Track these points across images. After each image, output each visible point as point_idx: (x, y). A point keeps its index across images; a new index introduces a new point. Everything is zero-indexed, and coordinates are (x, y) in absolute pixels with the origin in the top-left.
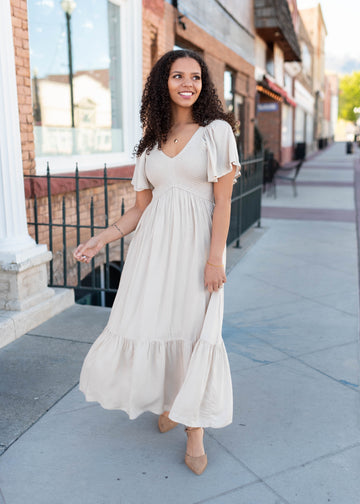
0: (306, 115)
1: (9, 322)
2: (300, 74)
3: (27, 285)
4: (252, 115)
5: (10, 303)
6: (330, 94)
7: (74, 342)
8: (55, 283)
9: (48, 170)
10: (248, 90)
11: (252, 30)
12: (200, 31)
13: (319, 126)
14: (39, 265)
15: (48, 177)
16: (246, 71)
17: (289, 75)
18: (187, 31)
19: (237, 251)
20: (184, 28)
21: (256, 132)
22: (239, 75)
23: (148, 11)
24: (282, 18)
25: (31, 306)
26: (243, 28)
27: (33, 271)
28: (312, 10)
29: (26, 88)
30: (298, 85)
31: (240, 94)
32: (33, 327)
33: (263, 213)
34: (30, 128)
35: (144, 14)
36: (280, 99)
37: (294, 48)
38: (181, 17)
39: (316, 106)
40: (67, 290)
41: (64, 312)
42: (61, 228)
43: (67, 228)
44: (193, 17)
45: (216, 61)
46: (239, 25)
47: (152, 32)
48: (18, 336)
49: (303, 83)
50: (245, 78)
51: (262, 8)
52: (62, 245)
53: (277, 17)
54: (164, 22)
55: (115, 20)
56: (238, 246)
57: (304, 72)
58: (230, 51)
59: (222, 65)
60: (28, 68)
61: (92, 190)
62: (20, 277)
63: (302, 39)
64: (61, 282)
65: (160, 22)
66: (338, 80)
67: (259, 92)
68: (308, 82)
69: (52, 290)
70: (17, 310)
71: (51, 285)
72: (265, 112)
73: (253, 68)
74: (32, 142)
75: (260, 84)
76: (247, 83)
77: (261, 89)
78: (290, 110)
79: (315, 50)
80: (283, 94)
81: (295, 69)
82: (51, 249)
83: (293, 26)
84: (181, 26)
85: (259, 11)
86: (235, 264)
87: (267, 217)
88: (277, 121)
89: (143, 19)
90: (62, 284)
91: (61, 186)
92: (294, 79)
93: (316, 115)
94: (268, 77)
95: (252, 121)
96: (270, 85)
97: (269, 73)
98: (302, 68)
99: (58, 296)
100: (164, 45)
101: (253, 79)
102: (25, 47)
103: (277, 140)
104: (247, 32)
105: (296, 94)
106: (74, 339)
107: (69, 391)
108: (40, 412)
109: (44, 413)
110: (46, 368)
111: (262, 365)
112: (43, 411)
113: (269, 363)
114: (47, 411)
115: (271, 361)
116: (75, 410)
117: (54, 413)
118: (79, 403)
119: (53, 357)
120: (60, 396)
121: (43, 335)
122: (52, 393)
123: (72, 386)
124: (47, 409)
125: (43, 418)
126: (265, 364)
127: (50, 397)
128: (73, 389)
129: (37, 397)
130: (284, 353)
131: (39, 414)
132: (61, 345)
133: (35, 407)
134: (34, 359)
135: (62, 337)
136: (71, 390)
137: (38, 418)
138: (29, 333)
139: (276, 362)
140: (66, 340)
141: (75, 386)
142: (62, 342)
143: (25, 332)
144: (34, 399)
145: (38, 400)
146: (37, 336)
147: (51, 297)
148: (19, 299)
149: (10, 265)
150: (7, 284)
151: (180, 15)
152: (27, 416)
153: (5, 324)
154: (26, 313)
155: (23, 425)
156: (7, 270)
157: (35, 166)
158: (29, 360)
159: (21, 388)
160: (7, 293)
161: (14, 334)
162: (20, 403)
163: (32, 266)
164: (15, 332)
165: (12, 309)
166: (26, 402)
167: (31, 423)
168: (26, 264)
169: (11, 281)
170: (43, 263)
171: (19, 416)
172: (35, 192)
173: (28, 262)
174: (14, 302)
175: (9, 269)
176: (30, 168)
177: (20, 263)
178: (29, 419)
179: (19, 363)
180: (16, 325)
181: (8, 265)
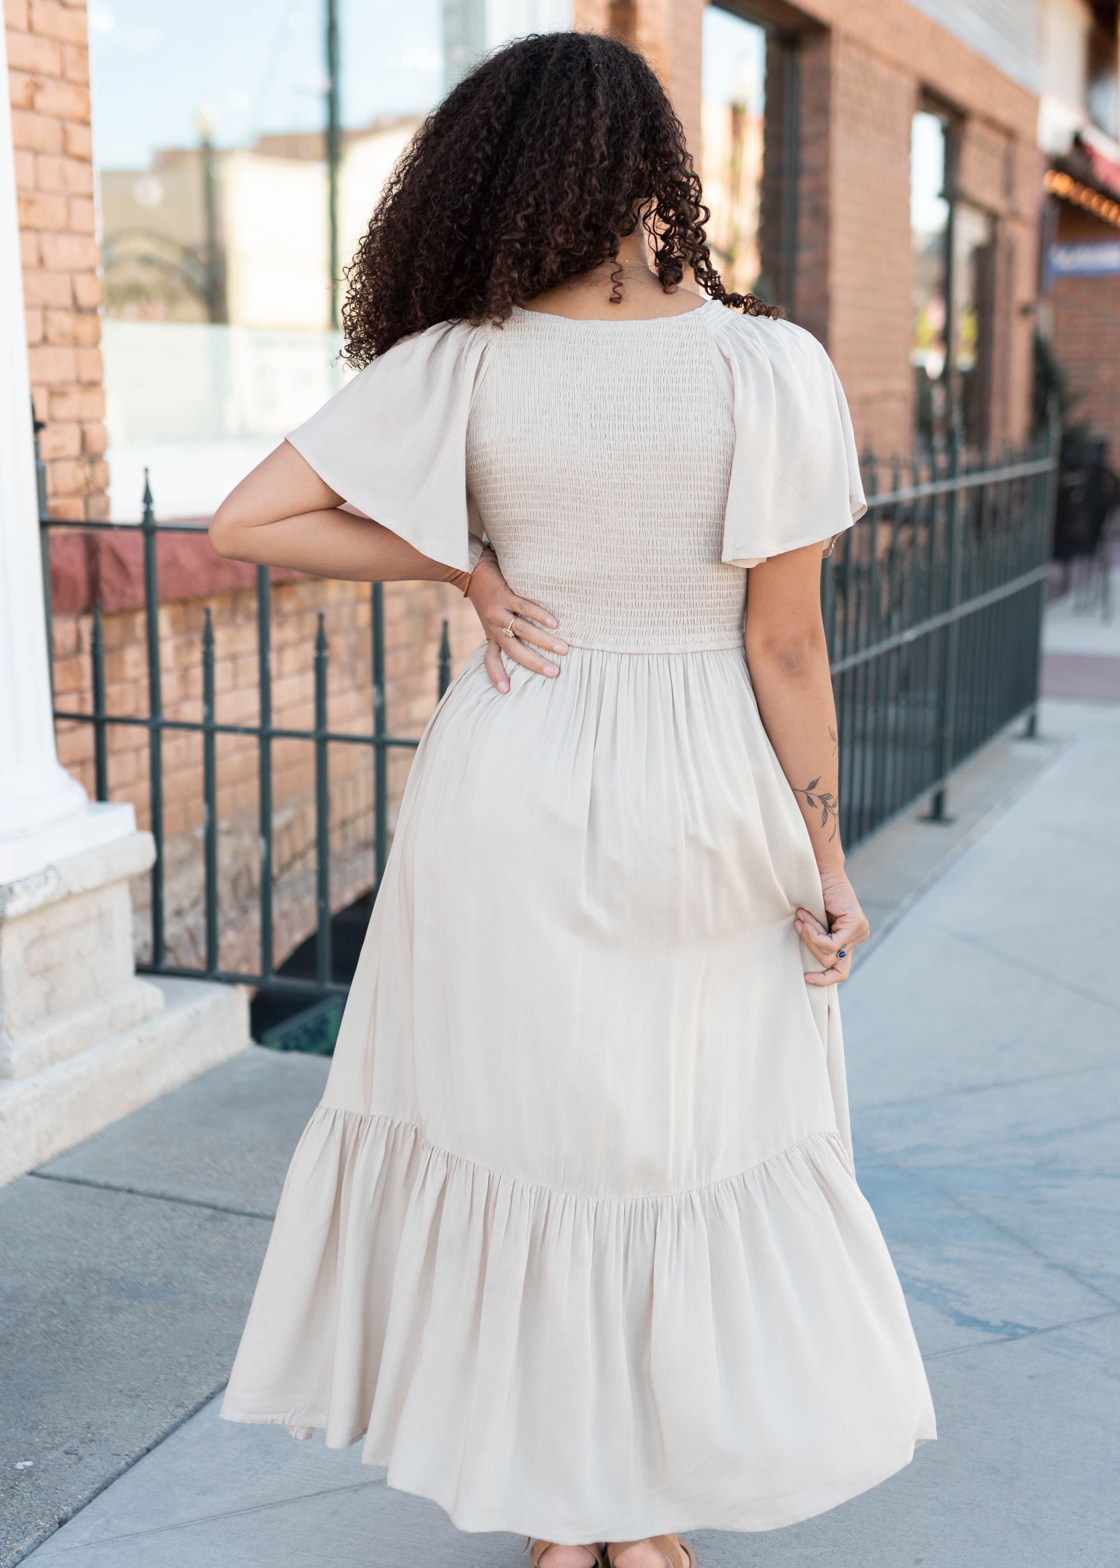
3: (46, 970)
4: (1022, 289)
7: (220, 1211)
8: (170, 959)
10: (1008, 188)
14: (98, 889)
15: (148, 527)
16: (1003, 114)
19: (934, 833)
21: (1040, 354)
22: (975, 129)
25: (55, 1057)
27: (70, 913)
29: (72, 167)
31: (976, 205)
32: (62, 1142)
33: (1048, 678)
34: (85, 329)
40: (217, 992)
41: (200, 1079)
42: (198, 738)
43: (220, 739)
45: (882, 71)
50: (998, 141)
52: (199, 805)
56: (936, 814)
58: (936, 33)
59: (907, 88)
62: (12, 941)
64: (194, 959)
67: (1056, 198)
69: (151, 991)
71: (150, 967)
72: (1081, 278)
73: (1032, 102)
74: (93, 385)
75: (1058, 165)
76: (1009, 163)
77: (1062, 185)
86: (922, 891)
87: (1065, 696)
90: (199, 964)
94: (1093, 138)
95: (1026, 310)
96: (1102, 172)
97: (1097, 123)
99: (180, 1015)
101: (1033, 144)
106: (223, 1199)
107: (166, 1435)
108: (26, 1528)
109: (47, 1534)
110: (88, 1327)
111: (993, 1342)
112: (41, 1523)
113: (1021, 1331)
114: (57, 1526)
115: (1030, 1324)
116: (173, 1527)
117: (85, 1536)
118: (199, 1494)
119: (122, 1279)
120: (127, 1455)
121: (101, 1180)
122: (94, 1440)
123: (180, 1412)
124: (62, 1516)
125: (35, 1556)
126: (1006, 1337)
127: (81, 1459)
128: (184, 1427)
129: (26, 1460)
130: (1093, 1289)
131: (25, 1537)
132: (167, 1225)
133: (12, 1506)
134: (44, 1287)
135: (173, 1190)
136: (175, 1428)
137: (16, 1555)
138: (45, 1171)
139: (1054, 1328)
140: (188, 1202)
141: (197, 1410)
142: (172, 1213)
143: (29, 1165)
144: (12, 1467)
145: (29, 1472)
146: (76, 1182)
147: (146, 1019)
148: (7, 1029)
154: (35, 1085)
157: (107, 483)
158: (24, 1286)
163: (65, 892)
168: (38, 887)
170: (116, 882)
172: (105, 589)
173: (47, 878)
176: (85, 492)
177: (11, 883)
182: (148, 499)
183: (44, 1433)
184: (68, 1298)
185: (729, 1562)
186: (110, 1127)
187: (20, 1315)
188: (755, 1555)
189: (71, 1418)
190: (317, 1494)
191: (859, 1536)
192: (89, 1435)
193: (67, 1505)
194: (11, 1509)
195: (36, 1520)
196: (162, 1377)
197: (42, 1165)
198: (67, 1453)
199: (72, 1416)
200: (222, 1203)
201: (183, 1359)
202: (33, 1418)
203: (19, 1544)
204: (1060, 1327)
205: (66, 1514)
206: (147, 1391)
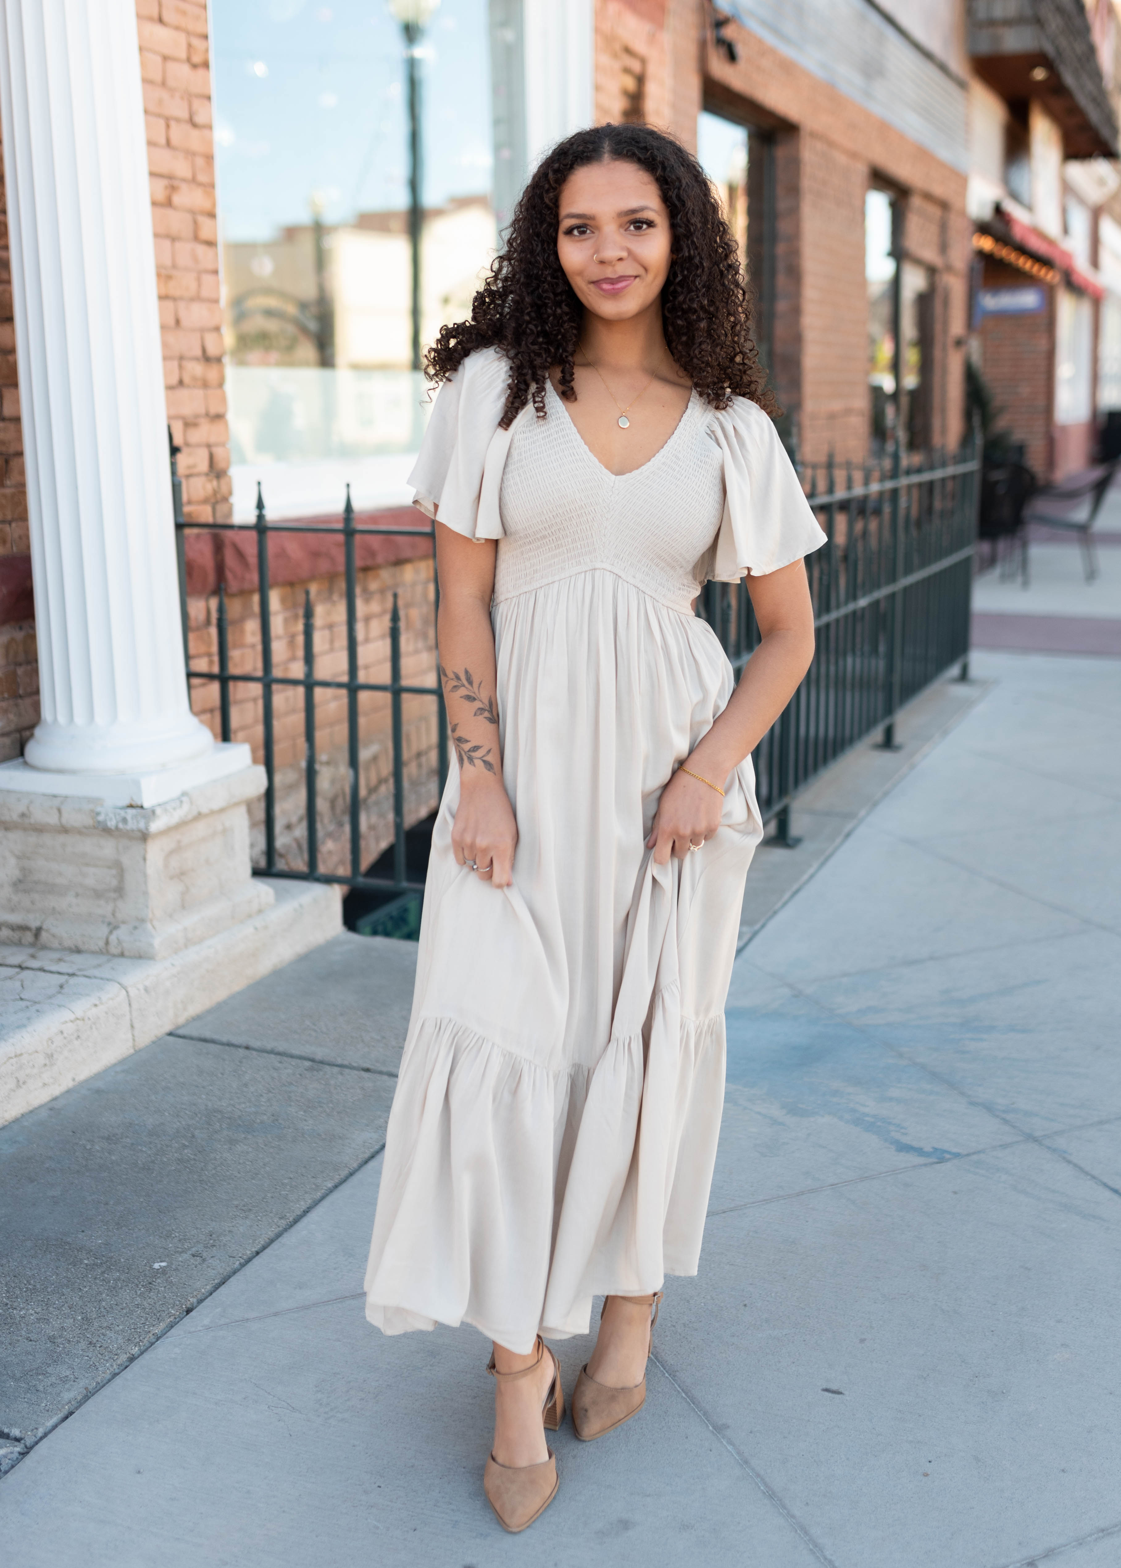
1: (112, 995)
2: (1117, 196)
3: (181, 875)
4: (957, 326)
5: (122, 933)
7: (318, 1064)
8: (280, 865)
9: (260, 505)
10: (944, 247)
11: (958, 64)
12: (788, 68)
14: (222, 810)
15: (261, 527)
16: (938, 190)
17: (1081, 201)
18: (742, 65)
19: (886, 757)
20: (732, 56)
21: (971, 377)
22: (916, 202)
23: (614, 7)
24: (1055, 22)
25: (189, 943)
26: (927, 55)
27: (200, 829)
29: (201, 249)
30: (1108, 231)
31: (918, 262)
32: (194, 1009)
33: (976, 633)
34: (212, 374)
35: (601, 13)
36: (1051, 277)
38: (720, 23)
40: (317, 890)
41: (304, 958)
42: (301, 690)
43: (318, 692)
44: (763, 23)
45: (842, 159)
46: (917, 46)
47: (627, 71)
48: (144, 1041)
50: (935, 212)
52: (302, 743)
53: (1038, 22)
54: (667, 38)
55: (511, 35)
56: (888, 743)
58: (884, 129)
59: (861, 171)
60: (209, 187)
62: (155, 852)
64: (300, 864)
65: (652, 39)
67: (982, 254)
69: (264, 889)
70: (142, 956)
71: (264, 871)
72: (1002, 316)
73: (962, 181)
74: (219, 417)
75: (983, 228)
76: (943, 228)
77: (987, 244)
78: (1086, 309)
80: (1060, 260)
81: (1101, 182)
84: (723, 52)
85: (980, 3)
86: (875, 804)
87: (991, 647)
88: (1043, 343)
89: (597, 30)
91: (315, 555)
92: (1096, 214)
94: (1012, 208)
95: (959, 343)
96: (1018, 233)
97: (1015, 196)
99: (287, 908)
100: (667, 111)
101: (963, 213)
102: (199, 119)
103: (1041, 403)
104: (943, 68)
105: (1104, 259)
106: (320, 1053)
107: (272, 1241)
108: (160, 1316)
109: (177, 1320)
110: (212, 1156)
111: (925, 1165)
112: (172, 1312)
113: (948, 1156)
114: (185, 1313)
115: (955, 1150)
116: (276, 1314)
117: (206, 1321)
118: (296, 1288)
119: (240, 1117)
120: (240, 1257)
121: (224, 1039)
122: (214, 1246)
123: (283, 1223)
124: (188, 1306)
125: (167, 1338)
126: (936, 1160)
127: (204, 1260)
128: (286, 1235)
129: (161, 1262)
130: (1006, 1121)
131: (160, 1322)
132: (275, 1075)
133: (150, 1298)
134: (178, 1124)
135: (281, 1046)
136: (279, 1235)
137: (152, 1337)
138: (181, 1032)
139: (974, 1153)
140: (292, 1056)
141: (296, 1221)
142: (279, 1065)
143: (168, 1028)
144: (151, 1267)
145: (163, 1271)
146: (205, 1040)
147: (260, 911)
148: (151, 921)
149: (122, 813)
150: (114, 872)
151: (721, 17)
152: (117, 1328)
153: (97, 1003)
154: (173, 965)
155: (97, 1364)
156: (113, 828)
157: (230, 493)
158: (162, 1124)
159: (118, 1224)
160: (115, 900)
161: (130, 1036)
162: (103, 1280)
163: (195, 813)
164: (132, 1027)
165: (127, 953)
166: (123, 1277)
167: (123, 1358)
168: (174, 809)
169: (126, 861)
170: (237, 804)
171: (93, 1329)
172: (229, 575)
173: (181, 802)
174: (135, 928)
175: (121, 826)
176: (213, 500)
177: (153, 807)
178: (120, 1341)
179: (127, 1137)
180: (135, 1006)
181: (118, 811)
183: (176, 1240)
184: (197, 1133)
185: (712, 1342)
186: (232, 997)
187: (159, 1146)
188: (733, 1336)
189: (197, 1228)
191: (816, 1320)
192: (212, 1242)
193: (193, 1297)
194: (149, 1300)
195: (169, 1309)
196: (269, 1195)
197: (178, 1027)
198: (194, 1256)
199: (199, 1226)
200: (319, 1057)
201: (286, 1181)
202: (168, 1228)
203: (154, 1328)
204: (979, 1152)
205: (192, 1304)
206: (257, 1206)
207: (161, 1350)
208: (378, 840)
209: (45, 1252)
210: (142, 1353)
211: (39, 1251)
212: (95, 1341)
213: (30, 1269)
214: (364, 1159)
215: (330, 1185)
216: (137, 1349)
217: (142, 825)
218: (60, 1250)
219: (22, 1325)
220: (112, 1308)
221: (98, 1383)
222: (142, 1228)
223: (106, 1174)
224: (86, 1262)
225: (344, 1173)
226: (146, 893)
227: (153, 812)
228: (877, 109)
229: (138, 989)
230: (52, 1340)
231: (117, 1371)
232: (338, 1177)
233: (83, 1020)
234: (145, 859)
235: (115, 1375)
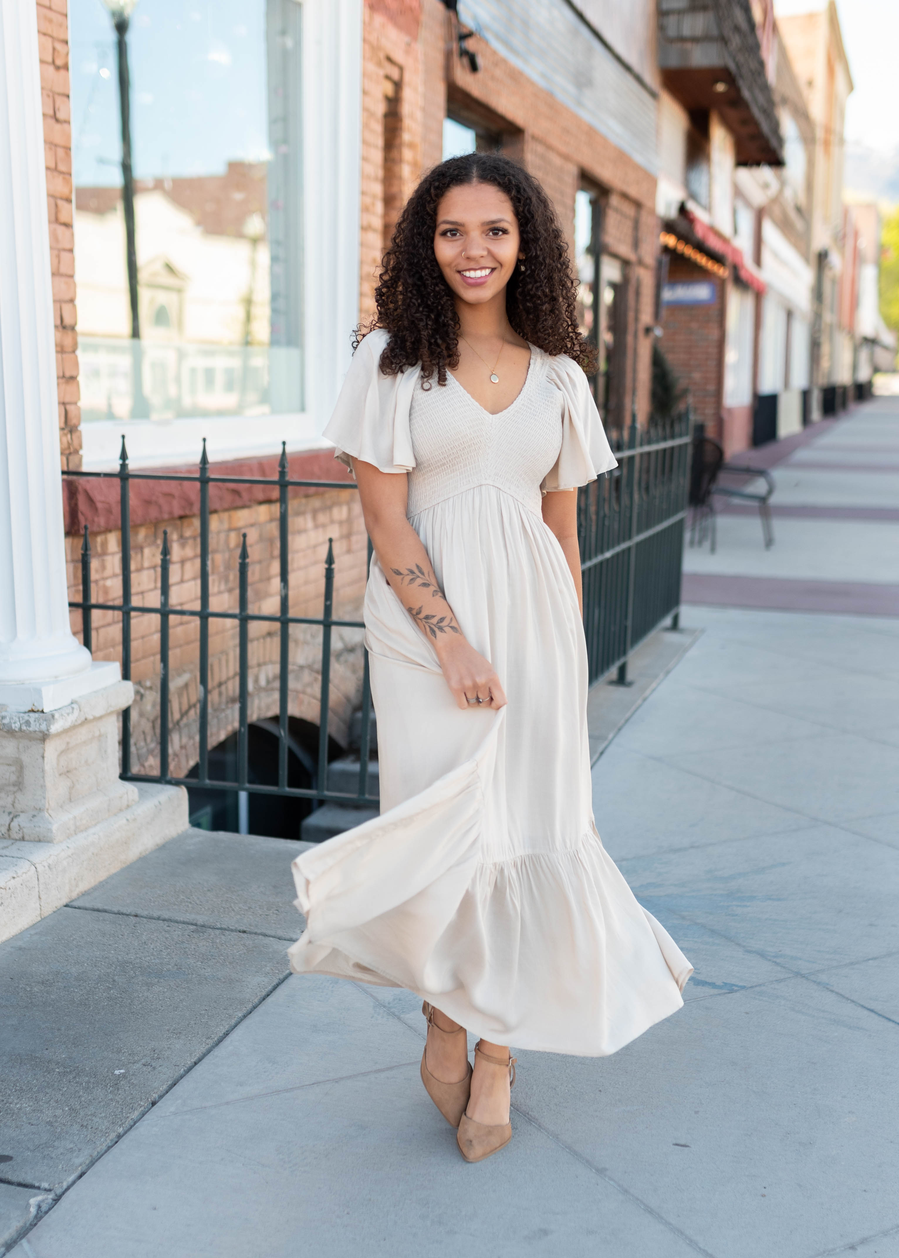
0: (790, 314)
1: (24, 870)
2: (776, 200)
3: (69, 772)
4: (646, 317)
5: (22, 820)
6: (857, 258)
7: (201, 928)
8: (135, 769)
10: (636, 244)
11: (652, 77)
12: (515, 76)
13: (825, 349)
14: (100, 718)
15: (124, 475)
16: (633, 192)
17: (748, 203)
18: (480, 75)
19: (621, 692)
20: (474, 67)
21: (657, 361)
22: (614, 201)
23: (379, 19)
24: (736, 41)
25: (78, 830)
26: (627, 67)
27: (83, 734)
28: (811, 17)
29: (62, 232)
30: (770, 231)
31: (615, 256)
32: (84, 886)
34: (68, 342)
35: (367, 26)
36: (723, 272)
37: (765, 127)
38: (465, 36)
39: (818, 294)
40: (170, 789)
41: (162, 848)
42: (157, 618)
44: (498, 37)
46: (620, 59)
47: (388, 78)
48: (48, 910)
49: (785, 226)
50: (630, 210)
51: (680, 12)
53: (724, 40)
54: (419, 48)
55: (289, 43)
56: (622, 680)
57: (788, 193)
58: (591, 133)
59: (572, 170)
60: (67, 175)
61: (225, 516)
62: (51, 749)
63: (785, 101)
64: (154, 770)
65: (408, 49)
66: (881, 221)
67: (666, 249)
68: (799, 224)
69: (131, 790)
70: (42, 840)
71: (125, 775)
72: (678, 307)
73: (652, 182)
74: (72, 379)
75: (669, 227)
76: (636, 225)
77: (671, 241)
78: (749, 301)
79: (820, 134)
80: (730, 259)
81: (766, 185)
82: (126, 676)
83: (762, 64)
84: (465, 61)
85: (671, 21)
86: (619, 730)
87: (695, 603)
88: (714, 334)
89: (365, 40)
90: (156, 772)
92: (761, 216)
93: (818, 316)
94: (691, 206)
95: (648, 330)
96: (700, 232)
97: (693, 196)
98: (783, 183)
99: (150, 804)
100: (419, 115)
101: (652, 212)
102: (61, 117)
103: (712, 387)
104: (639, 79)
105: (766, 256)
106: (201, 920)
107: (204, 1055)
108: (133, 1106)
109: (146, 1109)
110: (135, 995)
111: (719, 994)
112: (142, 1103)
113: (736, 988)
114: (151, 1105)
115: (741, 984)
116: (227, 1103)
117: (172, 1109)
118: (237, 1086)
119: (149, 967)
120: (184, 1066)
121: (115, 910)
122: (159, 1058)
123: (211, 1042)
124: (153, 1099)
125: (144, 1121)
126: (728, 991)
127: (154, 1068)
128: (216, 1049)
129: (120, 1069)
130: (777, 964)
131: (134, 1111)
132: (168, 936)
133: (119, 1094)
134: (98, 972)
135: (166, 915)
136: (209, 1051)
137: (131, 1121)
138: (75, 904)
139: (756, 986)
140: (177, 922)
141: (220, 1040)
142: (168, 928)
143: (65, 901)
144: (113, 1073)
145: (124, 1076)
146: (98, 910)
147: (128, 806)
148: (48, 809)
149: (26, 717)
150: (13, 769)
151: (465, 31)
152: (101, 1116)
153: (15, 876)
154: (68, 847)
155: (94, 1140)
156: (17, 729)
157: (81, 447)
158: (84, 972)
159: (74, 1044)
160: (14, 793)
161: (38, 905)
162: (76, 1083)
163: (83, 719)
164: (40, 898)
165: (27, 838)
166: (92, 1080)
167: (113, 1136)
168: (68, 714)
169: (26, 759)
170: (111, 713)
171: (81, 1116)
172: (81, 518)
173: (73, 708)
174: (34, 816)
175: (24, 728)
176: (67, 452)
177: (51, 711)
178: (106, 1124)
179: (58, 982)
180: (41, 880)
181: (22, 715)
182: (124, 456)
183: (126, 1054)
184: (116, 978)
185: (581, 1115)
186: (111, 877)
187: (88, 988)
188: (596, 1111)
189: (141, 1046)
190: (313, 1084)
191: (658, 1100)
192: (156, 1055)
193: (154, 1094)
194: (120, 1096)
195: (138, 1101)
196: (192, 1022)
197: (73, 901)
198: (144, 1065)
199: (141, 1044)
200: (200, 922)
201: (203, 1012)
202: (116, 1046)
203: (131, 1114)
204: (760, 985)
205: (155, 1098)
206: (185, 1030)
207: (142, 1128)
208: (187, 758)
209: (20, 1064)
210: (126, 1133)
211: (15, 1064)
212: (85, 1124)
213: (13, 1076)
214: (262, 996)
215: (240, 1015)
216: (121, 1129)
217: (43, 727)
218: (33, 1063)
219: (22, 1114)
220: (90, 1101)
221: (98, 1153)
222: (95, 1046)
223: (51, 1008)
224: (57, 1070)
225: (250, 1006)
226: (43, 787)
227: (53, 716)
228: (586, 116)
229: (44, 867)
230: (50, 1123)
231: (110, 1144)
232: (245, 1008)
233: (6, 889)
234: (43, 757)
235: (109, 1148)
